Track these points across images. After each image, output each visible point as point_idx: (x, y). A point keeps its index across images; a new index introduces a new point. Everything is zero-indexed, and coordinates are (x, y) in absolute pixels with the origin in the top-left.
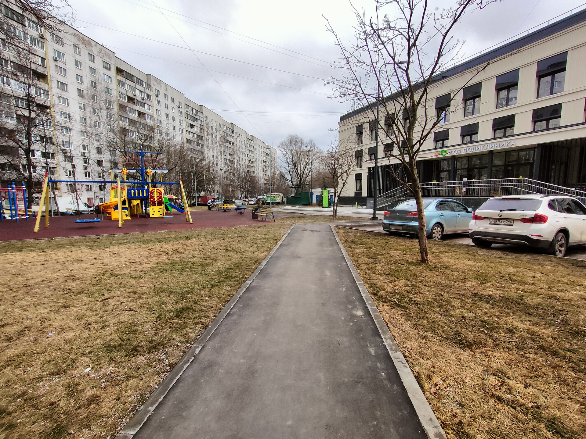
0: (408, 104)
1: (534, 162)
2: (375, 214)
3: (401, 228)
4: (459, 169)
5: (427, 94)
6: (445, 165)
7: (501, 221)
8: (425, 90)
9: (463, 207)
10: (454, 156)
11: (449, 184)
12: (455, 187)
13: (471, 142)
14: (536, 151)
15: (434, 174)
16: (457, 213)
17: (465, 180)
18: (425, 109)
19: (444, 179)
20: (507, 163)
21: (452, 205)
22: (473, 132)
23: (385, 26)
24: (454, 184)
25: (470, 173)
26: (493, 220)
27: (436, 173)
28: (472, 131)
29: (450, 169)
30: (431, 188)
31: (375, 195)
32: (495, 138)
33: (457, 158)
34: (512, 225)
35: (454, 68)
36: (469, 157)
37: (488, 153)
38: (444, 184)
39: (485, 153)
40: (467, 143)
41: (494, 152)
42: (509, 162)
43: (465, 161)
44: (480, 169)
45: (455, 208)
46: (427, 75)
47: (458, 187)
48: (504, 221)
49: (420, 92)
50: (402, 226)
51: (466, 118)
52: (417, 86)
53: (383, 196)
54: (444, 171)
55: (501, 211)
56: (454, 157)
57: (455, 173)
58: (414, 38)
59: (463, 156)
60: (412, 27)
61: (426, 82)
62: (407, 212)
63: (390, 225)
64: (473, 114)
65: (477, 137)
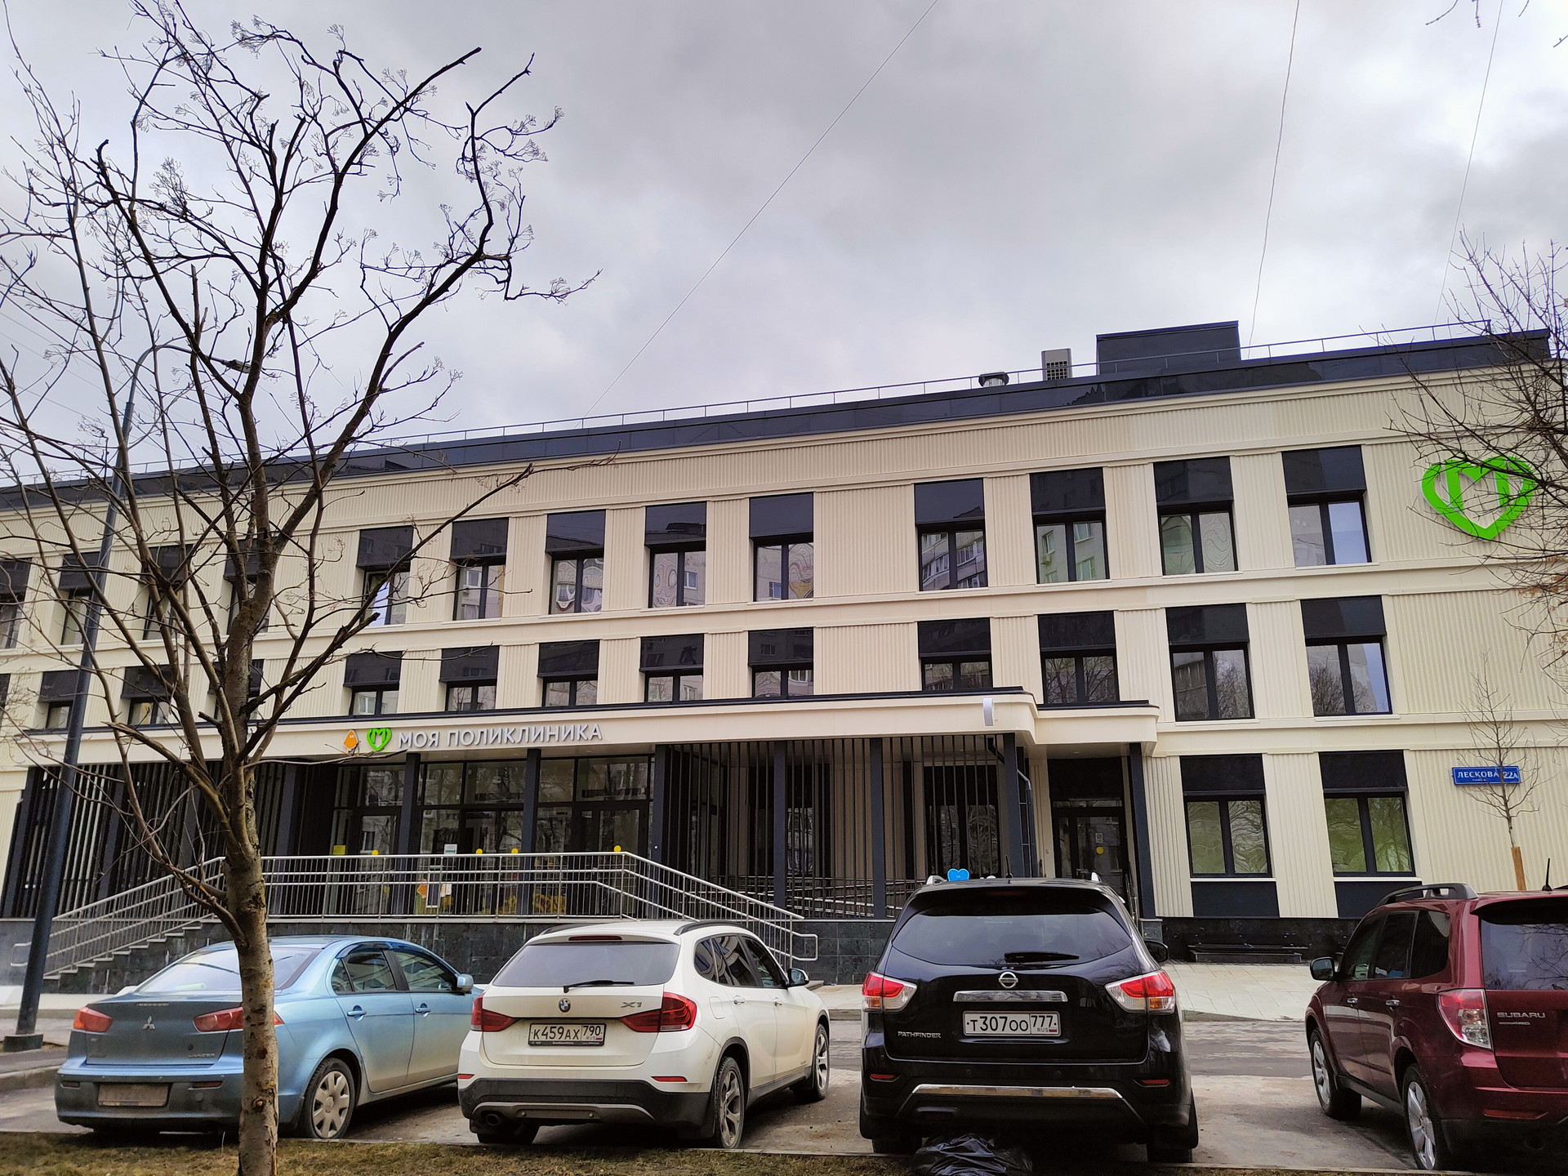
0: (242, 528)
1: (649, 800)
2: (28, 1012)
3: (158, 1098)
4: (431, 807)
5: (321, 509)
6: (382, 788)
7: (566, 1027)
8: (315, 495)
9: (440, 971)
10: (417, 755)
11: (394, 864)
12: (414, 877)
13: (475, 709)
14: (653, 765)
15: (339, 823)
16: (417, 999)
17: (451, 851)
18: (312, 566)
19: (378, 842)
20: (580, 798)
21: (398, 965)
22: (480, 677)
23: (164, 198)
24: (412, 864)
25: (469, 823)
26: (541, 1028)
27: (344, 814)
28: (476, 670)
29: (399, 803)
30: (324, 878)
31: (43, 908)
32: (544, 709)
33: (426, 764)
34: (602, 1044)
35: (425, 448)
36: (468, 764)
37: (525, 755)
38: (373, 864)
39: (516, 755)
40: (458, 714)
41: (543, 755)
42: (585, 793)
43: (452, 776)
44: (502, 809)
45: (410, 977)
46: (325, 439)
47: (425, 876)
48: (577, 1027)
49: (296, 494)
50: (167, 1084)
51: (459, 623)
52: (283, 470)
53: (93, 913)
54: (376, 811)
55: (566, 989)
56: (414, 757)
57: (417, 820)
58: (282, 293)
59: (446, 757)
60: (278, 252)
61: (320, 466)
62: (195, 1011)
63: (100, 1083)
64: (482, 615)
65: (491, 695)
